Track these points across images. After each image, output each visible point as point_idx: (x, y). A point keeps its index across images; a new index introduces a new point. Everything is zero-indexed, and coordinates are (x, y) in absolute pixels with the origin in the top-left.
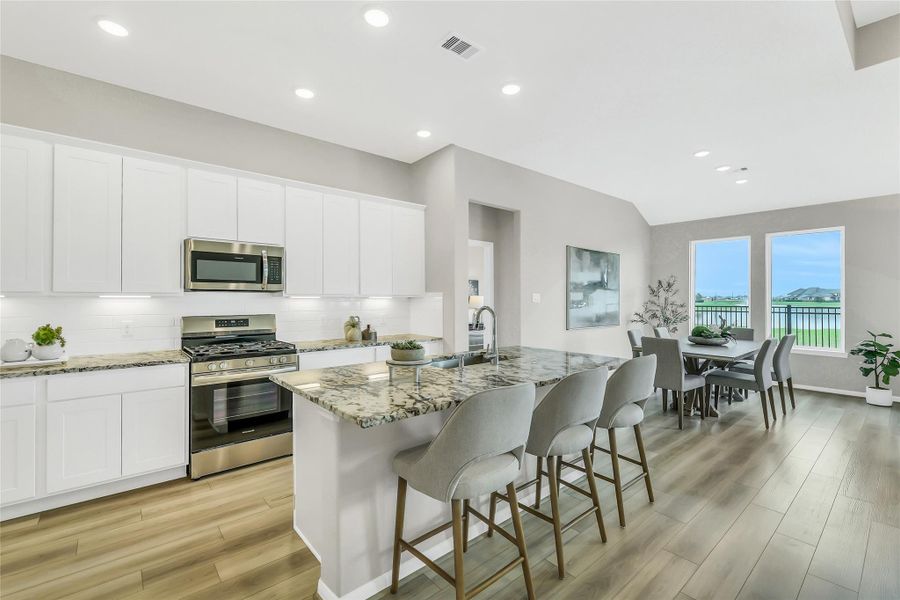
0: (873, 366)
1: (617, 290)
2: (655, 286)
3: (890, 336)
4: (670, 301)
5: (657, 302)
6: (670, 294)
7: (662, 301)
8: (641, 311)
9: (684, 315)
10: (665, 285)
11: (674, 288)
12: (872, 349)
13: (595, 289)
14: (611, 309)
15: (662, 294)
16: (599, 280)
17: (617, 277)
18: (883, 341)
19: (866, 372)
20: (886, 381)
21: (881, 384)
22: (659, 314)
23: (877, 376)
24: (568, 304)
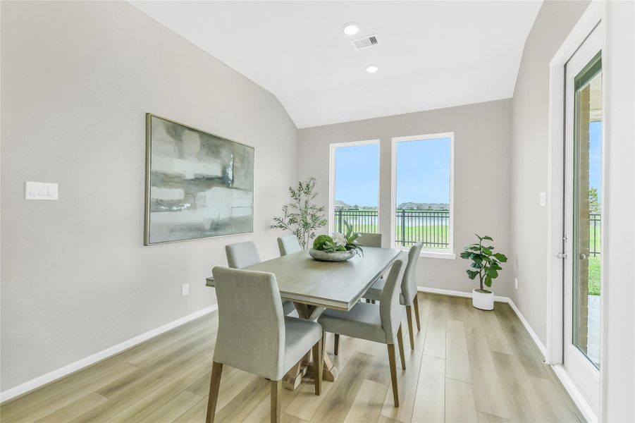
0: (479, 270)
1: (250, 190)
2: (295, 188)
3: (491, 239)
4: (310, 205)
5: (297, 205)
6: (311, 197)
7: (302, 204)
8: (280, 215)
9: (322, 219)
10: (304, 186)
11: (313, 191)
12: (478, 252)
13: (209, 187)
14: (238, 214)
15: (303, 197)
16: (219, 174)
17: (249, 174)
18: (486, 244)
19: (472, 275)
20: (489, 284)
21: (485, 287)
22: (299, 218)
23: (481, 279)
24: (149, 206)
